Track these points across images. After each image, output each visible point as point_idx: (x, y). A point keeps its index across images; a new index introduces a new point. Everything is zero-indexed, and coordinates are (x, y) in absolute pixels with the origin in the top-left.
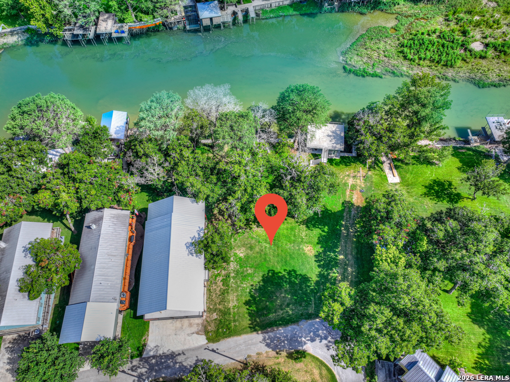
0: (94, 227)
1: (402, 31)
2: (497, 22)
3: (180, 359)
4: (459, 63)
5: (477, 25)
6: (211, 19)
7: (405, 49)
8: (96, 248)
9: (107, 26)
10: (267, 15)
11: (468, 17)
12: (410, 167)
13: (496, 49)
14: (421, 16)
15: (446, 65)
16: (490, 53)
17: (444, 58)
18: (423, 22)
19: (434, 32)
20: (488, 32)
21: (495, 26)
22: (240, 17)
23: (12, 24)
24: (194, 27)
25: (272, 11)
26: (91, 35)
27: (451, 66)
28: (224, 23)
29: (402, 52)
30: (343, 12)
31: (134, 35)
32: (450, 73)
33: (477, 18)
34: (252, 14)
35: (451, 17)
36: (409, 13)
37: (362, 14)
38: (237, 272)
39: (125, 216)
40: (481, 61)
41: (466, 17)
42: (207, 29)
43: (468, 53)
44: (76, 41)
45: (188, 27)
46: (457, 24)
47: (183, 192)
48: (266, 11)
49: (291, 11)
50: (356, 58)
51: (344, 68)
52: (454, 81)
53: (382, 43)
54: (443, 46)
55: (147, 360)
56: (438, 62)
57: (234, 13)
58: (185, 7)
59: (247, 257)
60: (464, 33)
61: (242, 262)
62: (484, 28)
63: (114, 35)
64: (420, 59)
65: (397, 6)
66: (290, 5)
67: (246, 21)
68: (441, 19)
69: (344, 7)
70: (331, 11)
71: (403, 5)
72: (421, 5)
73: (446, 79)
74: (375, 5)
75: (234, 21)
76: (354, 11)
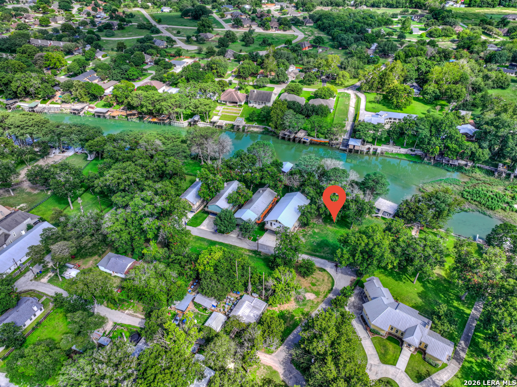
0: (261, 192)
1: (470, 185)
4: (498, 209)
6: (354, 146)
7: (464, 193)
8: (259, 198)
9: (301, 135)
10: (388, 155)
14: (488, 182)
15: (488, 208)
17: (489, 203)
18: (487, 185)
19: (492, 192)
22: (371, 151)
23: (260, 124)
24: (344, 148)
25: (392, 154)
26: (292, 137)
27: (492, 209)
28: (361, 151)
29: (462, 194)
30: (435, 166)
31: (312, 143)
32: (489, 212)
34: (379, 151)
35: (508, 188)
36: (481, 179)
37: (447, 170)
38: (311, 235)
39: (275, 194)
42: (350, 151)
43: (508, 207)
44: (283, 138)
45: (341, 148)
46: (512, 193)
48: (388, 153)
49: (404, 157)
50: (430, 187)
51: (420, 189)
52: (489, 216)
53: (452, 186)
54: (492, 199)
55: (257, 243)
57: (369, 149)
58: (344, 139)
59: (319, 233)
60: (513, 198)
61: (315, 233)
63: (302, 140)
64: (472, 199)
65: (474, 173)
66: (404, 155)
67: (374, 154)
68: (502, 188)
69: (438, 164)
70: (428, 164)
71: (479, 174)
72: (492, 178)
73: (484, 214)
74: (459, 168)
75: (368, 152)
76: (443, 168)
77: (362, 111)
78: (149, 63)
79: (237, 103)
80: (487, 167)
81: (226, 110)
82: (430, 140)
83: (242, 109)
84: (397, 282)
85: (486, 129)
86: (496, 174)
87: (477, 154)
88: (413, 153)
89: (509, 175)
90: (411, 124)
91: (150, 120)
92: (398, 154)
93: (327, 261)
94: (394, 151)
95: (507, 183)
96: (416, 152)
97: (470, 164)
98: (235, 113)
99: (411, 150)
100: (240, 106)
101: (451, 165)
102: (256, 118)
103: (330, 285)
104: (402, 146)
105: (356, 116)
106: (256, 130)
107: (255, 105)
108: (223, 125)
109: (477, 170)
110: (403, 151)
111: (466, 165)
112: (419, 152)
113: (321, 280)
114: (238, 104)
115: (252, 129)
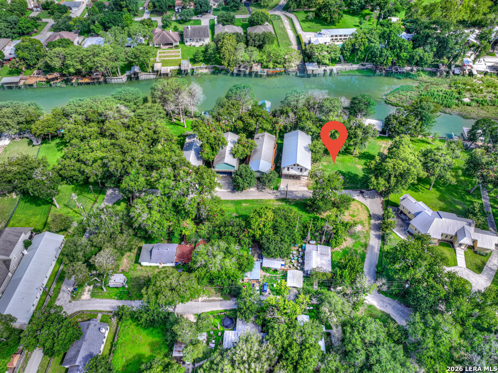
0: (260, 138)
1: (422, 88)
2: (481, 90)
3: (294, 193)
4: (454, 106)
5: (469, 90)
6: (313, 70)
9: (257, 68)
10: (343, 74)
11: (464, 86)
12: (417, 144)
13: (477, 102)
14: (435, 83)
15: (446, 107)
16: (474, 104)
17: (445, 102)
18: (435, 86)
19: (441, 91)
20: (474, 94)
21: (479, 92)
22: (328, 72)
23: (207, 63)
24: (302, 75)
25: (346, 72)
26: (247, 72)
27: (449, 107)
28: (319, 74)
30: (387, 76)
31: (269, 75)
32: (448, 110)
33: (469, 87)
34: (335, 71)
35: (452, 85)
36: (427, 81)
37: (398, 78)
39: (274, 137)
40: (468, 107)
41: (462, 86)
43: (460, 102)
45: (298, 74)
46: (456, 89)
47: (302, 129)
48: (343, 72)
49: (357, 73)
50: (393, 98)
51: (385, 102)
52: (450, 114)
53: (409, 93)
54: (445, 98)
55: (280, 191)
56: (441, 104)
57: (325, 70)
58: (298, 65)
59: (328, 165)
60: (459, 93)
62: (472, 92)
63: (259, 73)
65: (420, 77)
66: (357, 70)
67: (331, 75)
68: (446, 85)
69: (388, 74)
70: (380, 75)
71: (424, 77)
72: (435, 78)
73: (445, 113)
74: (407, 75)
75: (324, 74)
76: (394, 77)
77: (300, 32)
78: (35, 9)
79: (172, 44)
80: (429, 69)
81: (163, 54)
82: (382, 52)
83: (180, 50)
84: (416, 193)
85: (428, 33)
86: (438, 74)
87: (425, 59)
88: (364, 67)
89: (448, 72)
90: (363, 39)
91: (80, 81)
92: (351, 71)
93: (351, 191)
94: (347, 69)
95: (448, 80)
96: (367, 66)
97: (415, 69)
98: (175, 56)
99: (362, 65)
100: (177, 47)
101: (400, 72)
102: (201, 58)
103: (366, 212)
104: (353, 62)
105: (298, 38)
106: (205, 71)
107: (193, 44)
108: (169, 72)
109: (421, 73)
110: (355, 67)
111: (412, 70)
112: (369, 65)
113: (356, 209)
114: (174, 45)
115: (200, 71)
